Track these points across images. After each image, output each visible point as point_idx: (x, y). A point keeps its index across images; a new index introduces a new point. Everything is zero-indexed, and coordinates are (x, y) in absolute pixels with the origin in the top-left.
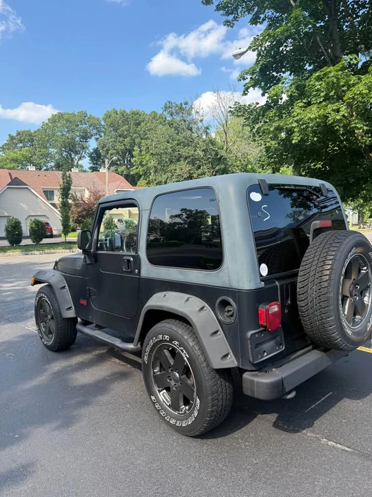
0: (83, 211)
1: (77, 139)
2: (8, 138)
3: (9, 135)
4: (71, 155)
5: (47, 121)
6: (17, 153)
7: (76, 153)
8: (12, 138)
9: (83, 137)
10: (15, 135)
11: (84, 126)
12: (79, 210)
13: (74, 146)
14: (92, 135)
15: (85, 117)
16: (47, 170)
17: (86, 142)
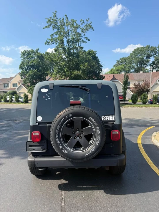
0: (138, 90)
1: (145, 58)
2: (116, 62)
3: (117, 60)
4: (141, 66)
5: (132, 52)
6: (119, 67)
7: (144, 64)
8: (118, 62)
9: (147, 57)
10: (119, 60)
11: (148, 52)
12: (137, 90)
13: (143, 61)
14: (152, 56)
15: (149, 48)
16: (131, 73)
17: (149, 59)
